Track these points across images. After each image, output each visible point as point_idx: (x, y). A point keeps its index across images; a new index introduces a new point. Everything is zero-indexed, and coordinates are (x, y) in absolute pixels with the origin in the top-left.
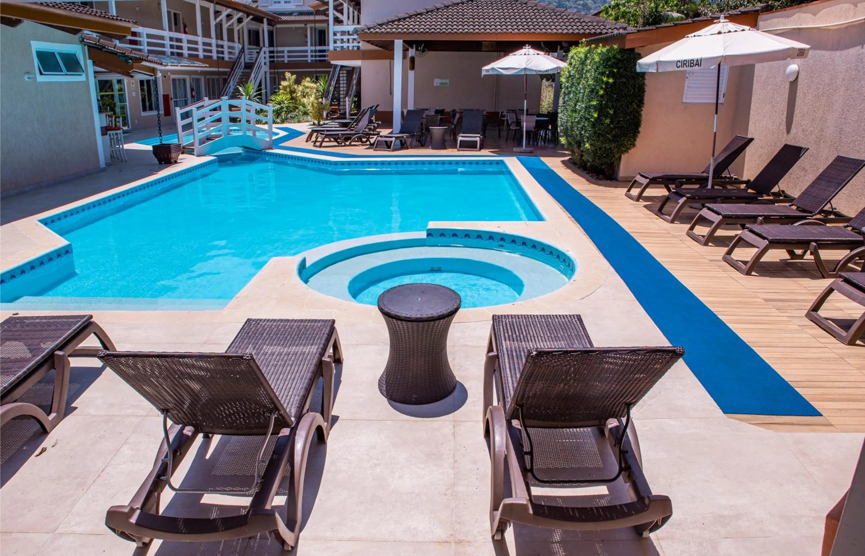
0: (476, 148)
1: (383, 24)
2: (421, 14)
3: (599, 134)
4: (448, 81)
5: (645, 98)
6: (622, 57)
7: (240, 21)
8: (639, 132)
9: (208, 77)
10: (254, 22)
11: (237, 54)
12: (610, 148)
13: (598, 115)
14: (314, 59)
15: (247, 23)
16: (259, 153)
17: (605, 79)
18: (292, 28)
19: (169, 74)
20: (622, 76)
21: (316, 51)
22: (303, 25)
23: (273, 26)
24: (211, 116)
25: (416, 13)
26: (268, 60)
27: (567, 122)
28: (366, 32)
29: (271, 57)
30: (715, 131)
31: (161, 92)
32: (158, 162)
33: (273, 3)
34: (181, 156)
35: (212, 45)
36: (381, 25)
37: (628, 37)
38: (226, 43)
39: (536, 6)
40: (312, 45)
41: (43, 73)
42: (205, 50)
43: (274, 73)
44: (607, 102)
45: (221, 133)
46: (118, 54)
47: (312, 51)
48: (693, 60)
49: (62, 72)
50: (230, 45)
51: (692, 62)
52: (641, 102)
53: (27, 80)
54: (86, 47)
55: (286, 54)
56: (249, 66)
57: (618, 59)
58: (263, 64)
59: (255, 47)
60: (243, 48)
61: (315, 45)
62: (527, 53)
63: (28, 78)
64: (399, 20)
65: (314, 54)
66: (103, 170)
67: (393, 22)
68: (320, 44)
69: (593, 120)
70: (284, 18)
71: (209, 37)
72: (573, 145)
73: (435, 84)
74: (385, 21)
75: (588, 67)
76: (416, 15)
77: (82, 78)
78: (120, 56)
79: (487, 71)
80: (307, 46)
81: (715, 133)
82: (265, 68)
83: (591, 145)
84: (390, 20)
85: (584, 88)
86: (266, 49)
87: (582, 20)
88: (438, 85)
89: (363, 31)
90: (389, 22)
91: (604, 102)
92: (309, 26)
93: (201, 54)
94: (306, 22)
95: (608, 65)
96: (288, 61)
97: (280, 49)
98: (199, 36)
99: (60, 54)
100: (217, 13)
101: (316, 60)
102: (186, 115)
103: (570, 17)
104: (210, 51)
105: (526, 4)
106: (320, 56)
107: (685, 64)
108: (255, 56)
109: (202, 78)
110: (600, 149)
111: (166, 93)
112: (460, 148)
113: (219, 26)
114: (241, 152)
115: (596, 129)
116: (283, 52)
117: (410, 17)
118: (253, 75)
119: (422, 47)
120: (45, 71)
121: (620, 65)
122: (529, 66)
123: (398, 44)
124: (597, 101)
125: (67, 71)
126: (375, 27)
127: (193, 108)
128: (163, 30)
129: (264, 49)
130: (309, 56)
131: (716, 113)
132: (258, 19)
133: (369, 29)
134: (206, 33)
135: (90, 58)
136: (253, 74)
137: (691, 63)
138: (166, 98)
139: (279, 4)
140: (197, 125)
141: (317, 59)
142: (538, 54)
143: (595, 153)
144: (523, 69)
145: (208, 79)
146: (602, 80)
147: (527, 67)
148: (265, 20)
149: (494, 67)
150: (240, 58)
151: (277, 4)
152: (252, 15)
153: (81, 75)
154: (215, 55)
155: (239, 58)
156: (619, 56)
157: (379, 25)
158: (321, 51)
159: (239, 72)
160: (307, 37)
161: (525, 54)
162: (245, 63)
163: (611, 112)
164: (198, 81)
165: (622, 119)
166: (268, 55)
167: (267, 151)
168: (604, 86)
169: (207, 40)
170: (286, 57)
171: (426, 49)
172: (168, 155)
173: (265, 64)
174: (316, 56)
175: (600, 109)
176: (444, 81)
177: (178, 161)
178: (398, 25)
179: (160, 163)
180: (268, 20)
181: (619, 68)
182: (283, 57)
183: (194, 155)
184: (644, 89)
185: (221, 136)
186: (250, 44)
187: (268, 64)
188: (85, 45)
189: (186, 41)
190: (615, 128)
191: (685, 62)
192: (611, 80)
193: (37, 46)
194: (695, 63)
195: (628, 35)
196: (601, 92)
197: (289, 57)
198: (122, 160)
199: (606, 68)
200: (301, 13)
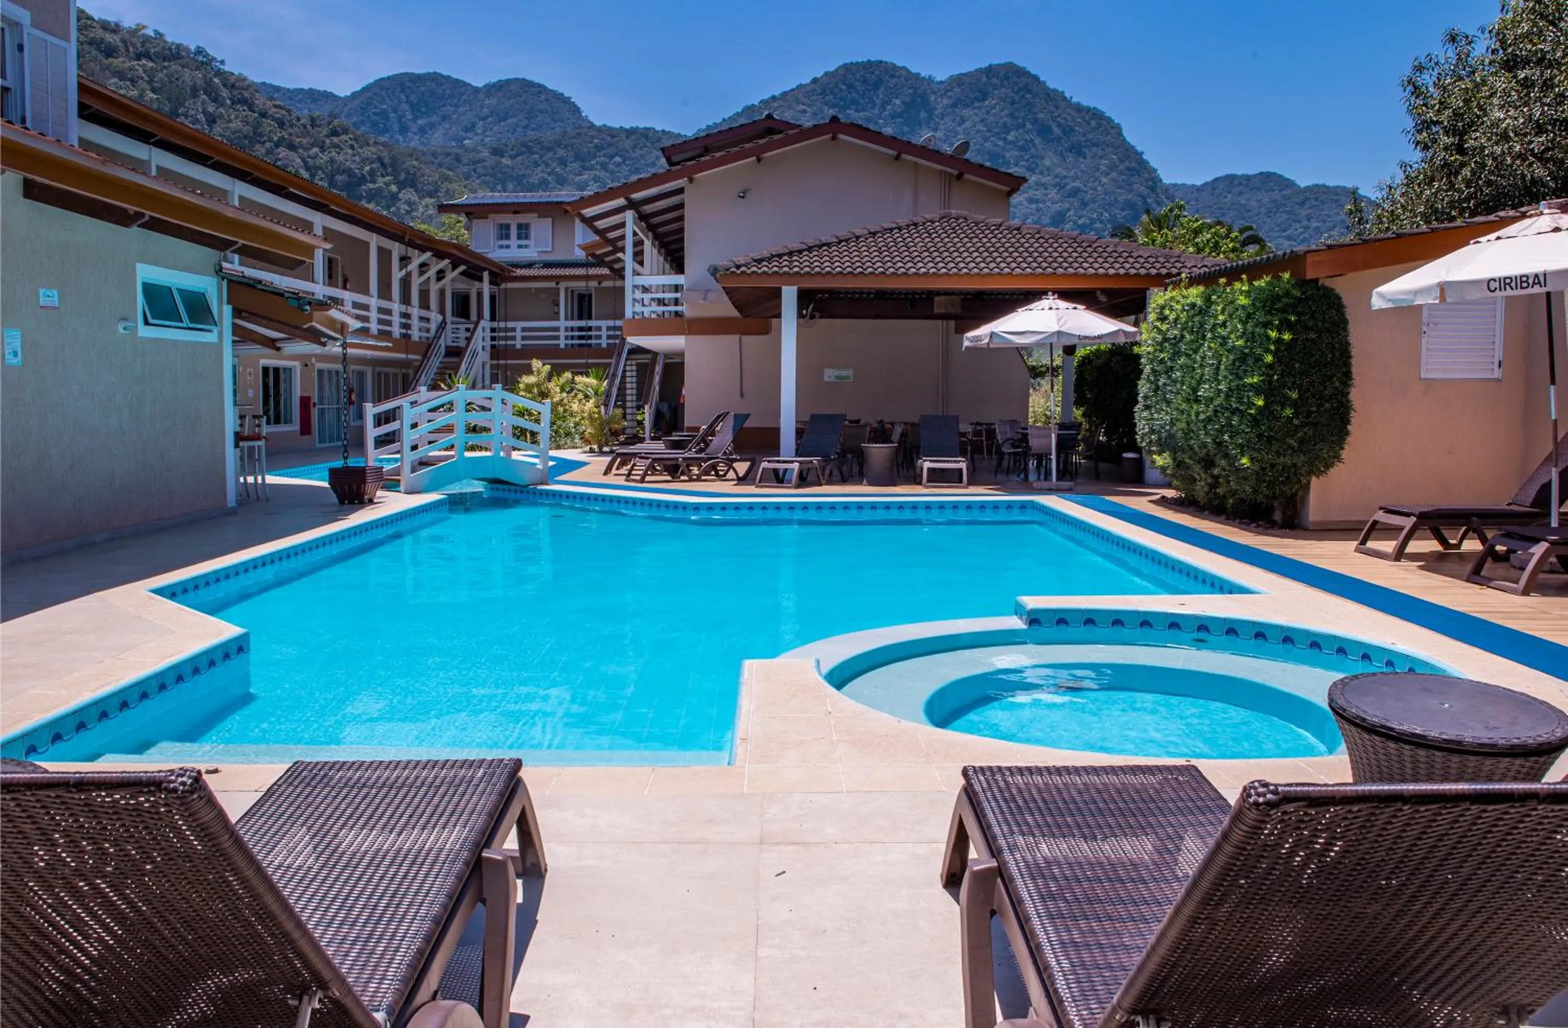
0: (961, 481)
1: (763, 260)
2: (828, 245)
3: (1270, 439)
4: (850, 373)
5: (1354, 370)
6: (1303, 293)
7: (440, 275)
8: (1347, 433)
9: (378, 369)
10: (464, 278)
11: (433, 332)
12: (1295, 465)
13: (1266, 401)
14: (570, 342)
15: (453, 280)
16: (522, 492)
17: (1273, 334)
18: (530, 289)
19: (314, 360)
20: (1307, 329)
21: (572, 329)
22: (552, 285)
23: (498, 285)
24: (429, 421)
25: (818, 243)
26: (488, 343)
27: (1172, 424)
28: (733, 272)
29: (493, 339)
30: (1553, 418)
31: (297, 393)
32: (336, 501)
33: (496, 248)
34: (379, 493)
35: (393, 313)
36: (759, 261)
37: (1310, 258)
38: (415, 311)
39: (1038, 233)
40: (566, 319)
41: (151, 321)
42: (380, 321)
43: (498, 366)
44: (1282, 375)
45: (452, 453)
46: (286, 295)
47: (566, 329)
48: (1527, 277)
49: (182, 321)
50: (423, 315)
51: (1524, 279)
52: (1347, 377)
53: (122, 331)
54: (225, 283)
55: (519, 334)
56: (455, 353)
57: (1296, 298)
58: (480, 349)
59: (462, 320)
60: (444, 321)
61: (572, 319)
62: (1054, 307)
63: (125, 329)
64: (791, 254)
65: (570, 334)
66: (233, 512)
67: (780, 256)
68: (581, 318)
69: (1252, 412)
70: (520, 272)
71: (389, 298)
72: (1188, 467)
73: (826, 379)
74: (766, 254)
75: (1221, 317)
76: (820, 246)
77: (211, 337)
78: (288, 298)
79: (978, 339)
80: (558, 319)
81: (1556, 420)
82: (484, 356)
83: (1252, 459)
84: (774, 253)
85: (1218, 356)
86: (485, 323)
87: (1135, 254)
88: (832, 379)
89: (727, 270)
90: (773, 256)
91: (1276, 377)
92: (563, 285)
93: (374, 327)
94: (558, 279)
95: (1276, 309)
96: (523, 345)
97: (510, 324)
98: (372, 297)
99: (180, 291)
100: (404, 260)
101: (572, 345)
102: (383, 419)
103: (1109, 250)
104: (389, 323)
105: (1018, 229)
106: (581, 338)
107: (1509, 284)
108: (463, 334)
109: (369, 372)
110: (1273, 466)
111: (306, 394)
112: (928, 481)
113: (406, 283)
114: (481, 490)
115: (1263, 428)
116: (514, 330)
117: (810, 249)
118: (463, 367)
119: (810, 309)
120: (153, 318)
121: (1300, 309)
122: (1066, 326)
123: (789, 295)
124: (1260, 376)
125: (191, 322)
126: (749, 264)
127: (403, 402)
128: (313, 281)
129: (482, 323)
130: (562, 338)
131: (1553, 382)
132: (473, 274)
133: (738, 267)
134: (385, 292)
135: (229, 303)
136: (463, 363)
137: (1521, 282)
138: (305, 402)
139: (508, 250)
140: (409, 436)
141: (574, 342)
142: (1075, 308)
143: (1259, 475)
144: (1054, 333)
145: (379, 374)
146: (1268, 338)
147: (1062, 329)
148: (486, 275)
149: (995, 330)
150: (439, 338)
151: (504, 250)
152: (464, 262)
153: (210, 331)
154: (396, 331)
155: (437, 337)
156: (1296, 293)
157: (755, 261)
158: (581, 329)
159: (435, 362)
160: (557, 305)
161: (1051, 309)
162: (447, 347)
163: (1295, 395)
164: (361, 375)
165: (1315, 409)
166: (488, 334)
167: (540, 487)
168: (1272, 347)
169: (385, 304)
170: (519, 338)
171: (817, 314)
172: (359, 488)
173: (483, 349)
174: (572, 338)
175: (1267, 389)
176: (844, 373)
177: (375, 501)
178: (791, 262)
179: (341, 502)
180: (492, 273)
181: (1299, 314)
182: (514, 338)
183: (399, 492)
184: (1349, 353)
185: (453, 457)
186: (453, 315)
187: (488, 349)
188: (223, 279)
189: (350, 304)
190: (1304, 425)
191: (1508, 281)
192: (1287, 337)
193: (146, 273)
194: (1531, 281)
195: (1308, 255)
196: (1269, 358)
197: (523, 338)
198: (258, 498)
199: (1272, 314)
200: (548, 265)
